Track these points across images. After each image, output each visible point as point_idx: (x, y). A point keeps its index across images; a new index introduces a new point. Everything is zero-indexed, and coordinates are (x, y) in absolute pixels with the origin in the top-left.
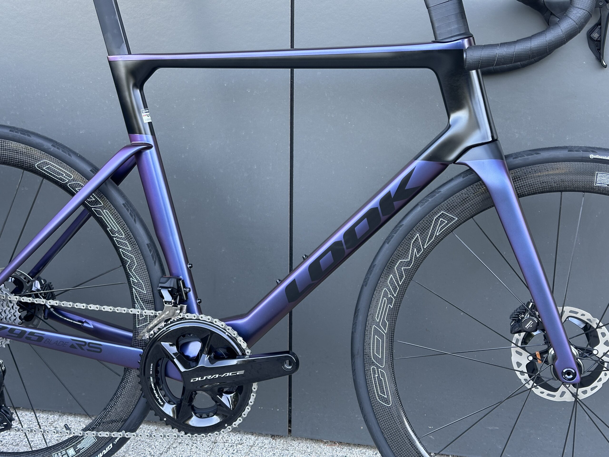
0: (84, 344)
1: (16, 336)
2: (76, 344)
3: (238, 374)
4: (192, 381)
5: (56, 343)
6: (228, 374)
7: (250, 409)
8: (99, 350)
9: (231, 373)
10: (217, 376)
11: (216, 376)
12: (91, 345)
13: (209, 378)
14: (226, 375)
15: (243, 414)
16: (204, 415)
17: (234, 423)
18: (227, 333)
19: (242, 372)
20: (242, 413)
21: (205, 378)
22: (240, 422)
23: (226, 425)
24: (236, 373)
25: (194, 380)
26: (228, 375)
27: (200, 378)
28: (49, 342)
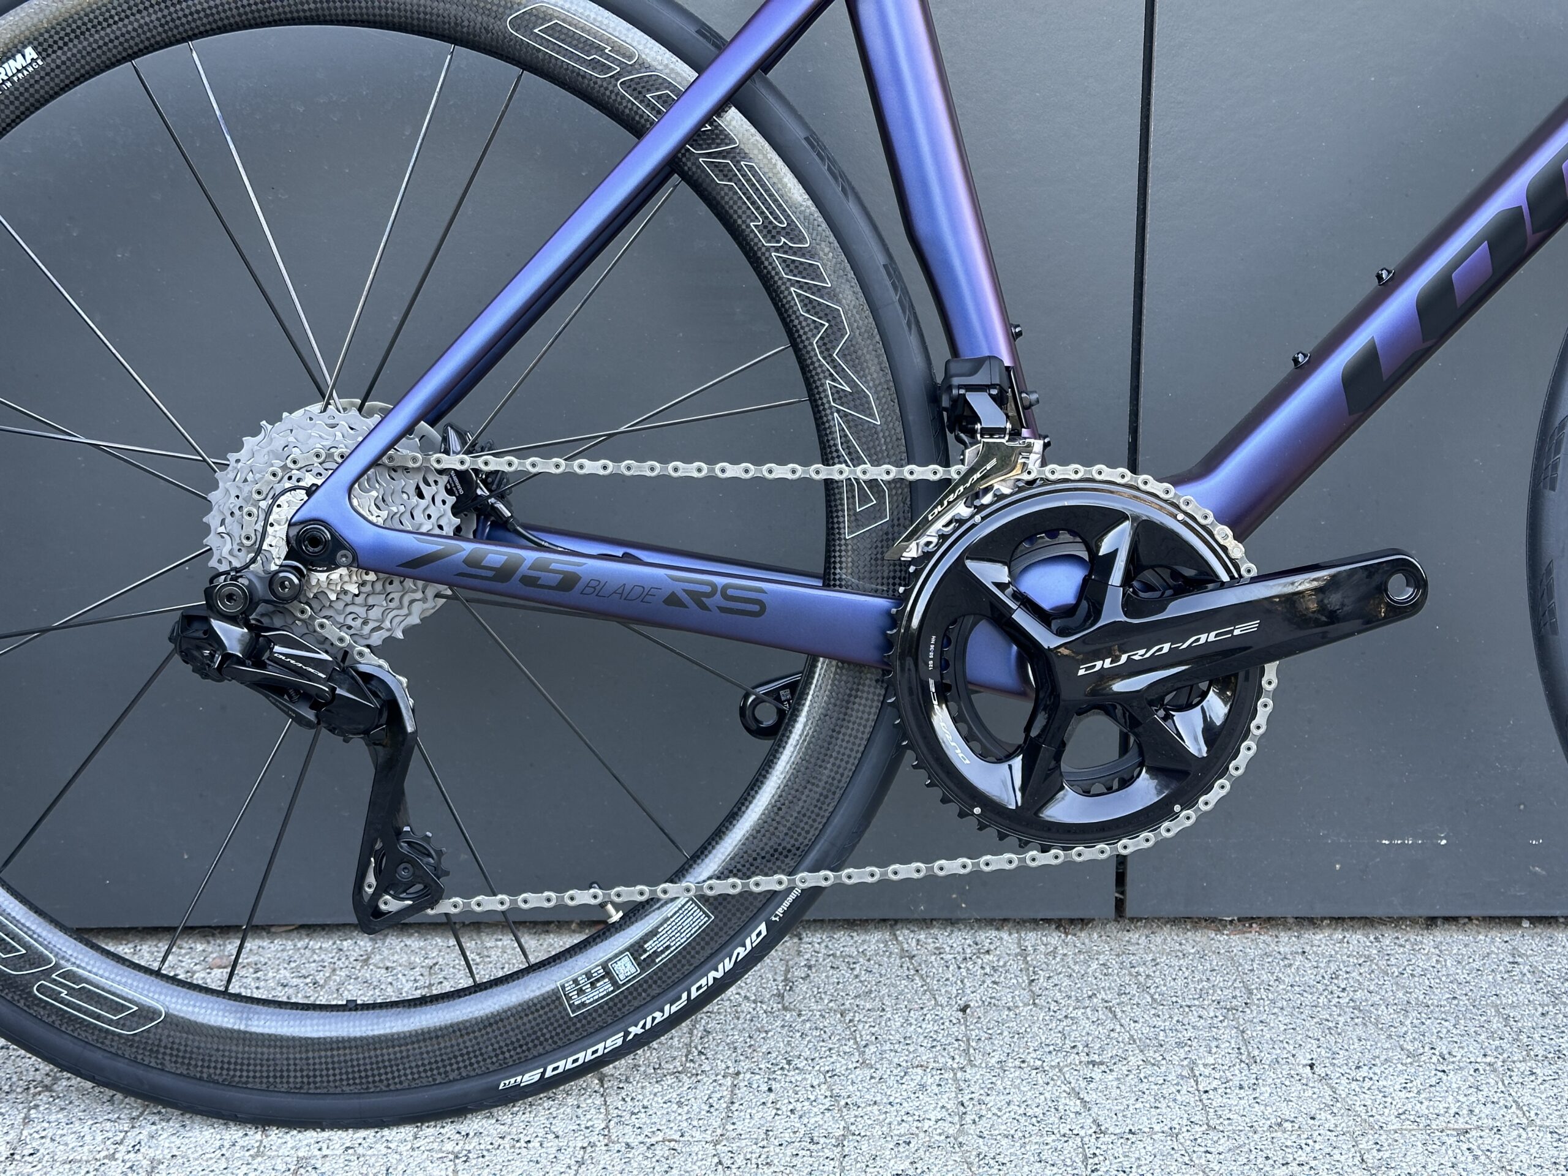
0: (708, 589)
1: (490, 574)
2: (684, 590)
3: (1237, 632)
4: (1081, 672)
5: (620, 591)
6: (1203, 638)
7: (1254, 747)
8: (756, 608)
9: (1213, 634)
10: (1166, 647)
11: (1161, 649)
12: (730, 592)
13: (1136, 658)
14: (1198, 640)
15: (1231, 766)
16: (1099, 788)
17: (1202, 799)
18: (1181, 517)
19: (1252, 626)
20: (1230, 763)
21: (1124, 658)
22: (1224, 792)
23: (1177, 808)
24: (1231, 632)
25: (1087, 669)
26: (1202, 641)
27: (1108, 661)
28: (598, 588)
